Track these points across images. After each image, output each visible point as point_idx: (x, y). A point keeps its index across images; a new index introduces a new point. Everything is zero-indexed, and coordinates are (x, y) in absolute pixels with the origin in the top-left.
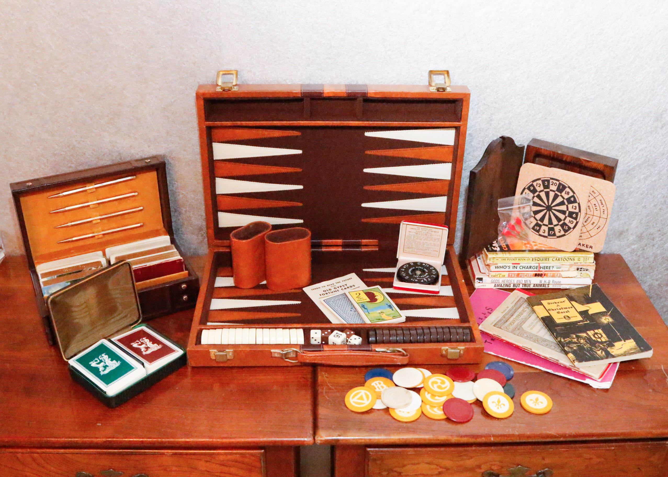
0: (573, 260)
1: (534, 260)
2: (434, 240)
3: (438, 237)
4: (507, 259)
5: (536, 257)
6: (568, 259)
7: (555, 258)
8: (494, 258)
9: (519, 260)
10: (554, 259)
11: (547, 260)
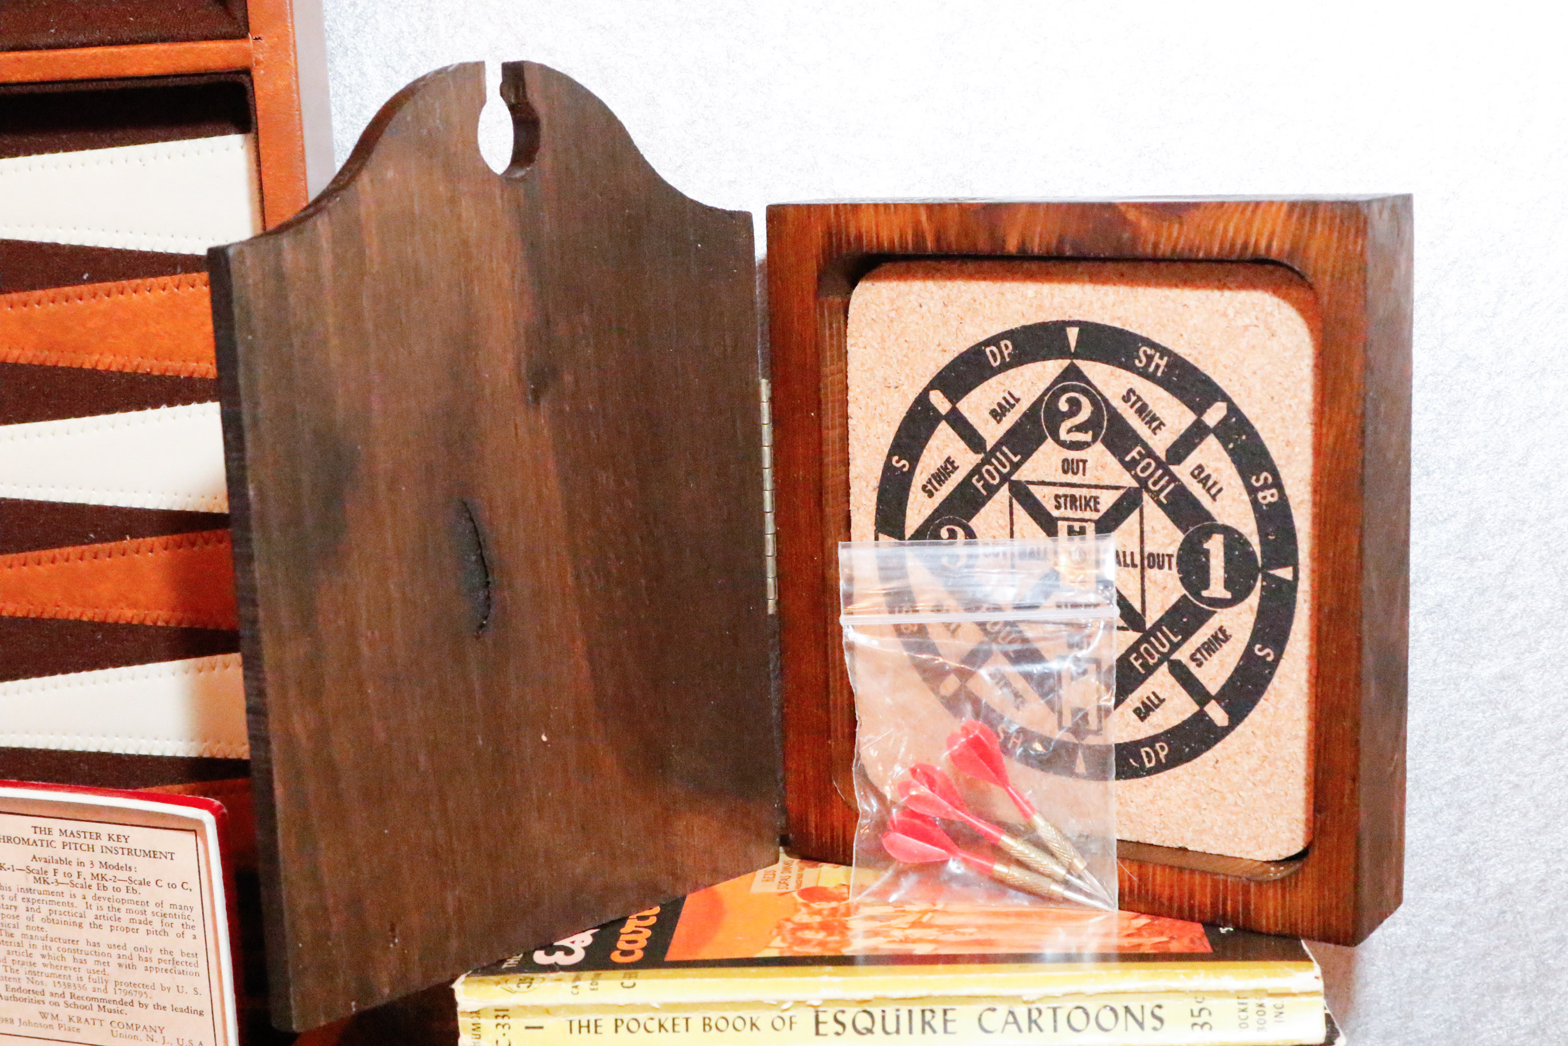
0: (1150, 1022)
1: (829, 1027)
2: (157, 925)
3: (178, 896)
4: (607, 1023)
5: (842, 1003)
6: (1107, 1019)
7: (1002, 1010)
8: (501, 1013)
9: (706, 1025)
10: (989, 1020)
11: (938, 1022)
